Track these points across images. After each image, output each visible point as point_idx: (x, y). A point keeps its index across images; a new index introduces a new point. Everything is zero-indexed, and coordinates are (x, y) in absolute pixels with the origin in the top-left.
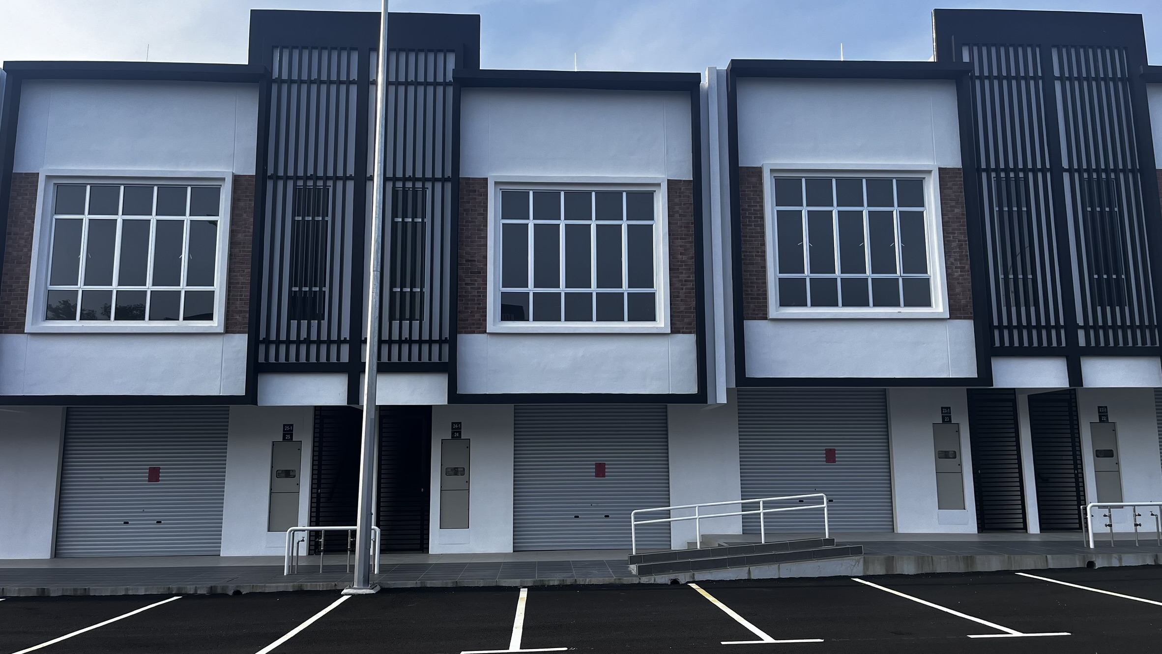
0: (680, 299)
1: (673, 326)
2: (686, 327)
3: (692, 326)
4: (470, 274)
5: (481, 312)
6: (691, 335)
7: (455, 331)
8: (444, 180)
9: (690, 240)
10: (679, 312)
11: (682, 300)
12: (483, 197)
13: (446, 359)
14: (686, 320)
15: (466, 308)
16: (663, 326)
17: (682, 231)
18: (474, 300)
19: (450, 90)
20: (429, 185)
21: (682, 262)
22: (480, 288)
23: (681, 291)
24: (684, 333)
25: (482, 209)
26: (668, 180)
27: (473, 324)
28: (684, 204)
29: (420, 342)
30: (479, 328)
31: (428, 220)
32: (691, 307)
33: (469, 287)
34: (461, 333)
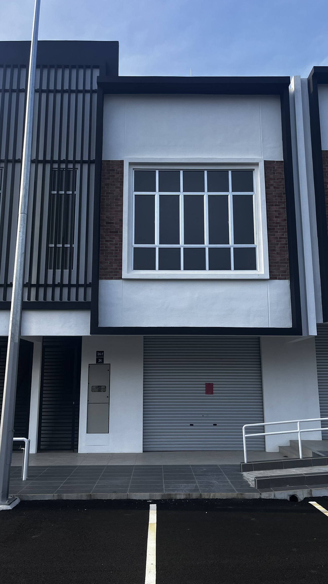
0: (276, 252)
1: (271, 274)
2: (281, 275)
3: (286, 273)
4: (109, 233)
5: (118, 263)
6: (286, 280)
7: (97, 277)
8: (90, 162)
9: (283, 206)
10: (275, 263)
11: (277, 253)
12: (120, 175)
13: (89, 299)
14: (281, 269)
15: (106, 259)
16: (263, 273)
17: (276, 199)
18: (112, 253)
19: (95, 96)
20: (78, 166)
21: (277, 223)
22: (117, 244)
23: (276, 246)
24: (280, 279)
25: (119, 184)
26: (264, 160)
27: (112, 272)
28: (277, 179)
29: (70, 286)
30: (117, 275)
31: (77, 193)
32: (285, 259)
33: (109, 243)
34: (102, 279)
